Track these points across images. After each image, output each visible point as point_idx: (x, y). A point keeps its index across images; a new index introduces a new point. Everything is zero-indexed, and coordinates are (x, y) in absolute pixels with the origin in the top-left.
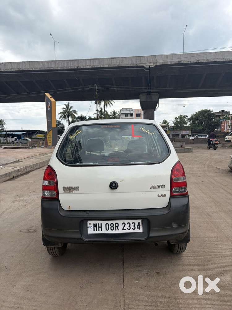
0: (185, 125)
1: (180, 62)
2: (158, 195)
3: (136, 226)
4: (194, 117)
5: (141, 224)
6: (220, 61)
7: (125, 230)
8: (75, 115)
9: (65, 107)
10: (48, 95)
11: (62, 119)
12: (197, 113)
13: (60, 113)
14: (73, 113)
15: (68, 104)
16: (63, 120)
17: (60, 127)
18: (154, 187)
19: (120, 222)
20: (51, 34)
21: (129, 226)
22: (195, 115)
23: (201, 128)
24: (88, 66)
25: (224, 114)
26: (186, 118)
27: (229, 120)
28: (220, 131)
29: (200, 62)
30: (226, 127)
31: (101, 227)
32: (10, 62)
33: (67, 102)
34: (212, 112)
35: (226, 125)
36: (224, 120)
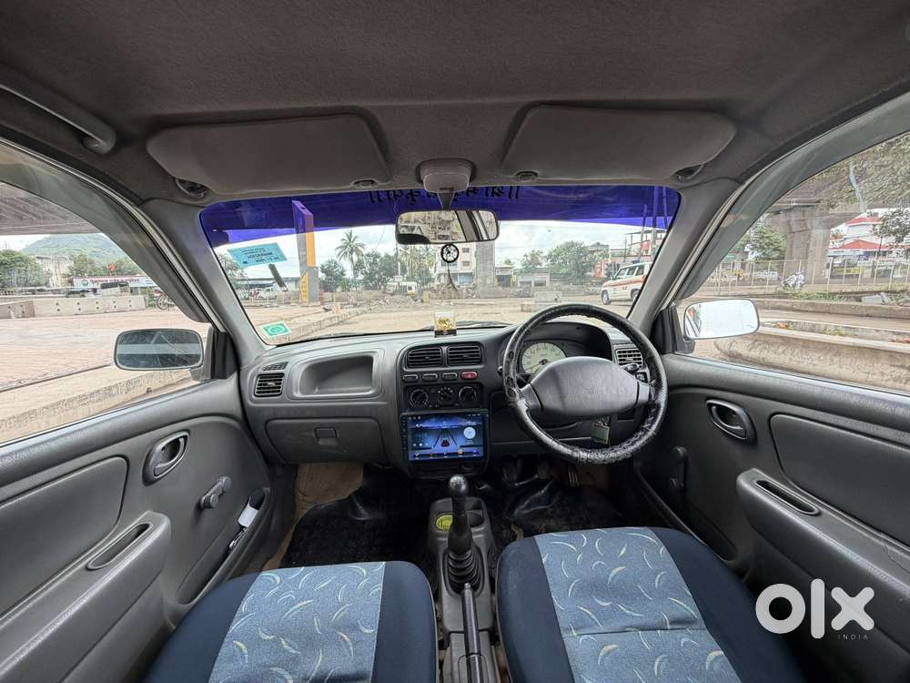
0: (538, 267)
4: (553, 254)
8: (362, 250)
9: (345, 238)
10: (298, 204)
11: (341, 257)
13: (338, 248)
14: (359, 248)
15: (351, 233)
17: (337, 271)
22: (555, 251)
23: (564, 270)
25: (599, 249)
26: (541, 255)
28: (595, 276)
33: (349, 228)
34: (583, 246)
36: (601, 258)
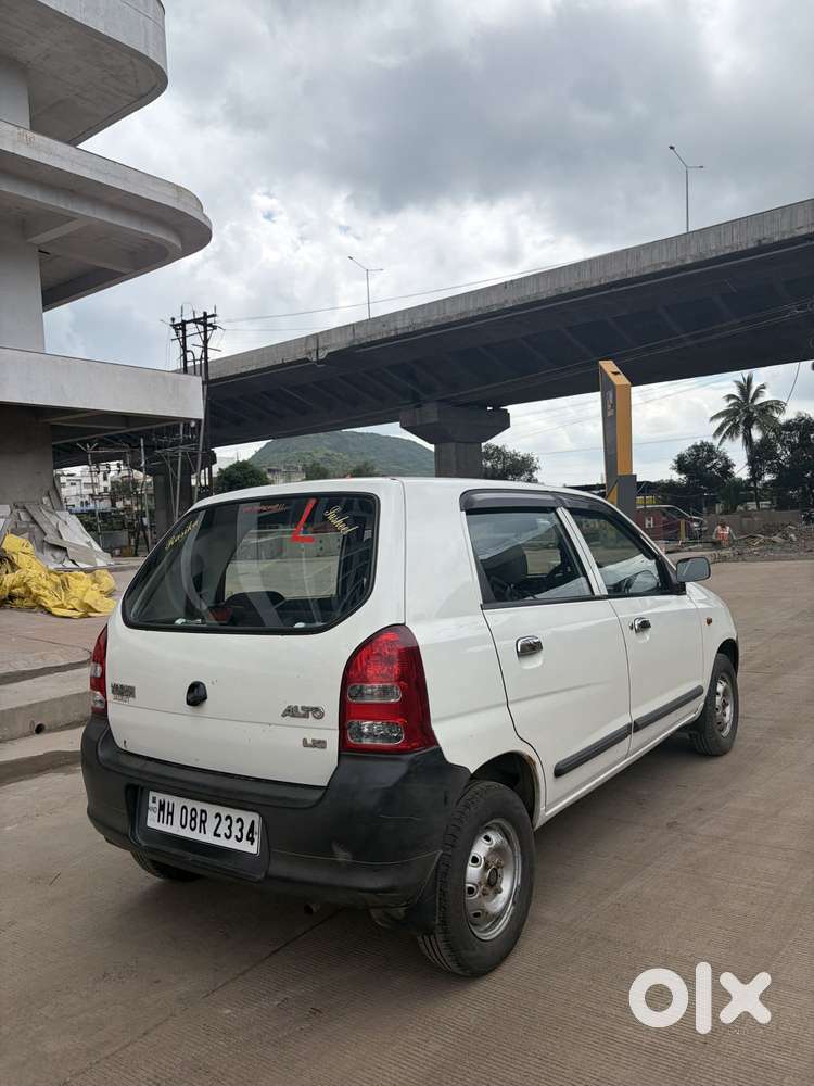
2: (305, 741)
3: (245, 831)
5: (257, 828)
7: (219, 836)
8: (775, 415)
9: (736, 392)
10: (608, 366)
11: (724, 437)
13: (717, 416)
14: (769, 411)
15: (749, 381)
16: (727, 441)
17: (714, 466)
18: (291, 712)
19: (212, 810)
20: (672, 148)
21: (230, 827)
24: (798, 228)
31: (172, 814)
32: (534, 275)
33: (744, 371)
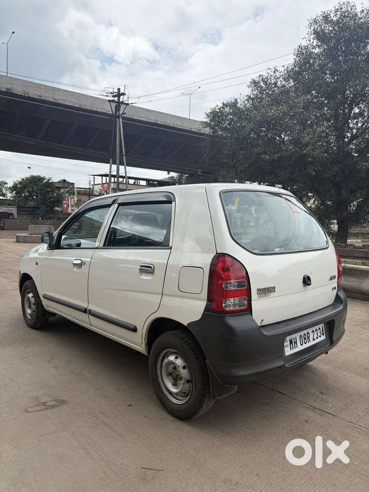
1: (9, 89)
2: (332, 288)
4: (19, 186)
5: (324, 329)
6: (73, 105)
7: (315, 339)
12: (23, 179)
18: (331, 279)
19: (310, 331)
21: (317, 334)
22: (20, 183)
25: (66, 185)
26: (6, 186)
27: (75, 196)
28: (62, 211)
29: (43, 98)
30: (70, 204)
31: (296, 343)
34: (51, 181)
35: (70, 202)
36: (67, 195)
